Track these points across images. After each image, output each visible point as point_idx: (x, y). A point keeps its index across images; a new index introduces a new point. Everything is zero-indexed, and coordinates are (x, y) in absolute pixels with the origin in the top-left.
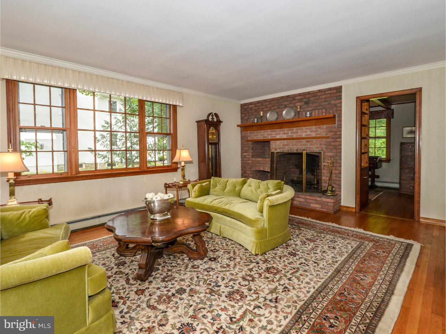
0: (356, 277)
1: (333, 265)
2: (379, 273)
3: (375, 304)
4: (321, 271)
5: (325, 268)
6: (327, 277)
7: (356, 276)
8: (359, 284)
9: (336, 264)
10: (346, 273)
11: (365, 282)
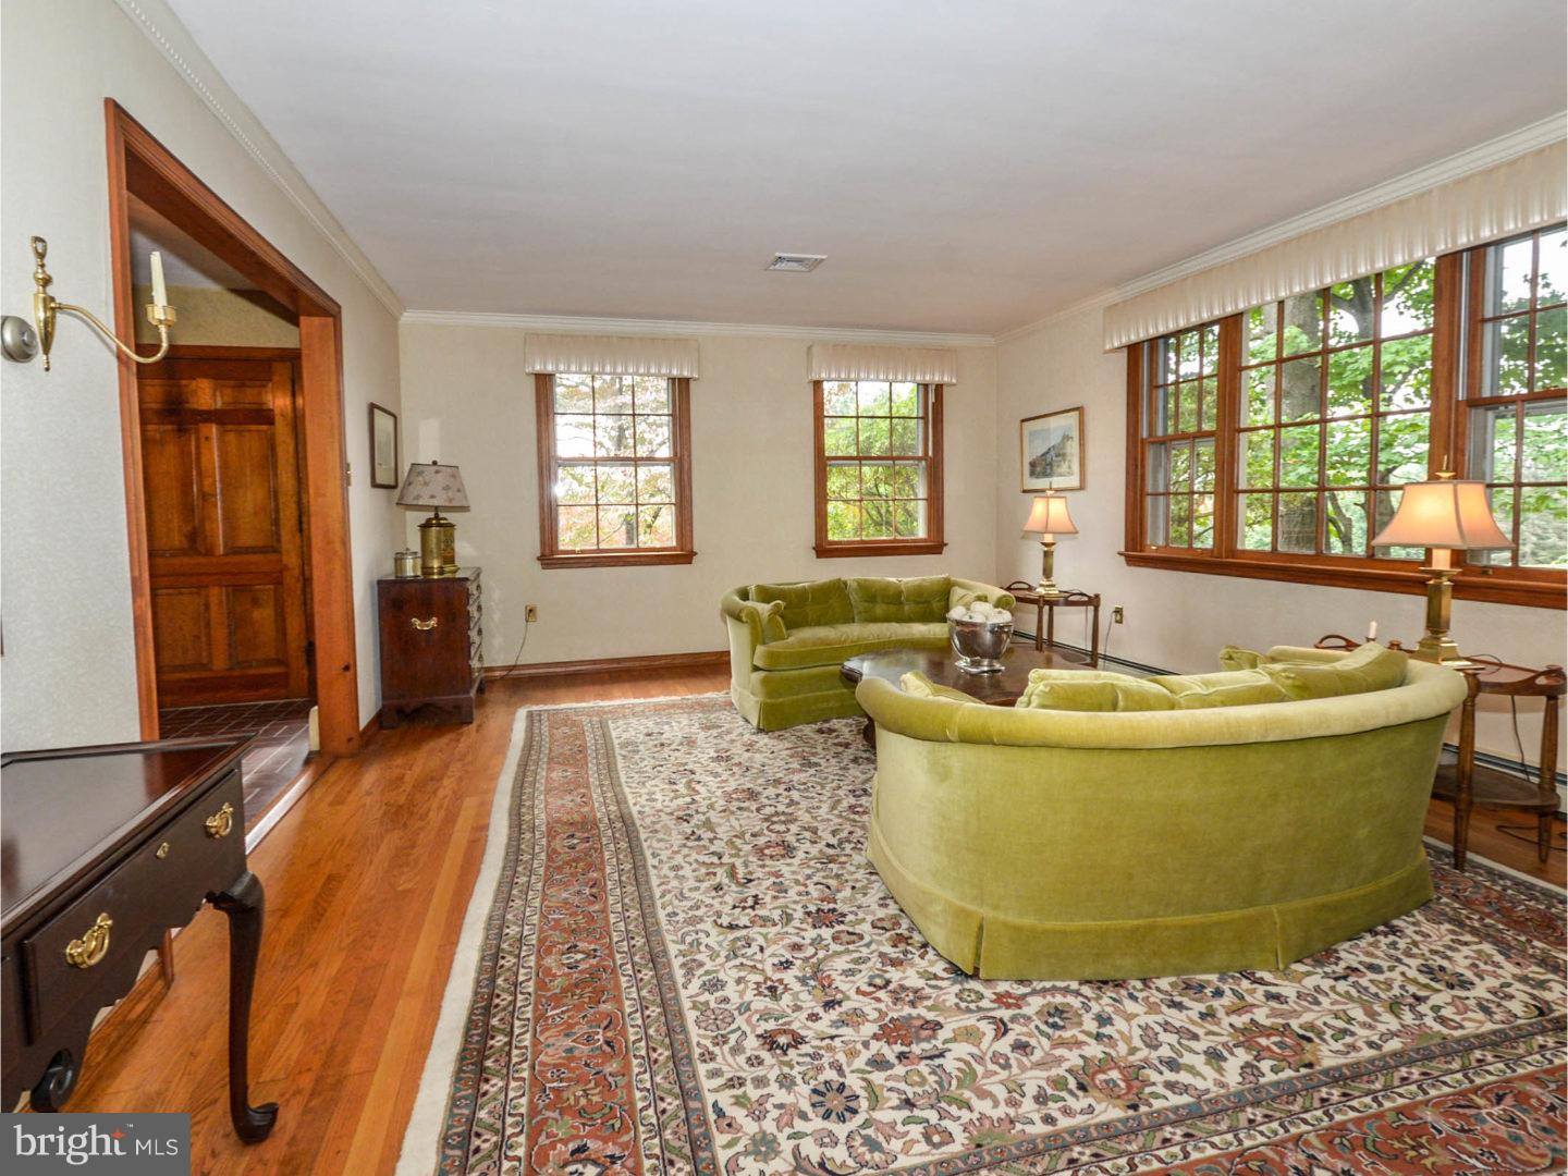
0: (593, 947)
1: (682, 947)
2: (535, 1009)
3: (518, 903)
4: (691, 913)
5: (691, 928)
6: (659, 903)
7: (595, 950)
8: (573, 931)
9: (681, 960)
10: (625, 943)
11: (562, 944)
